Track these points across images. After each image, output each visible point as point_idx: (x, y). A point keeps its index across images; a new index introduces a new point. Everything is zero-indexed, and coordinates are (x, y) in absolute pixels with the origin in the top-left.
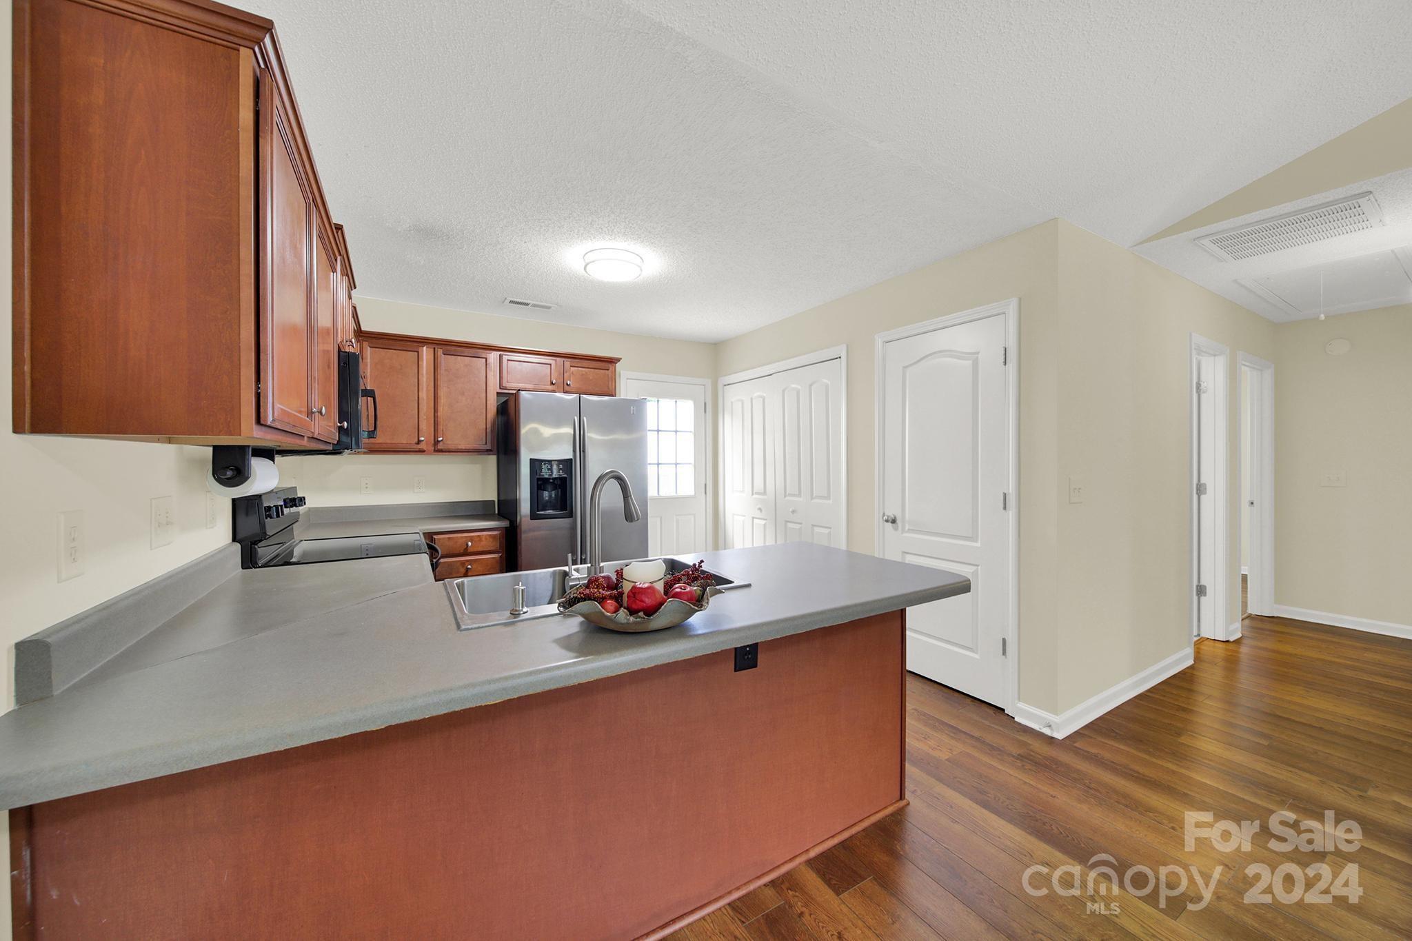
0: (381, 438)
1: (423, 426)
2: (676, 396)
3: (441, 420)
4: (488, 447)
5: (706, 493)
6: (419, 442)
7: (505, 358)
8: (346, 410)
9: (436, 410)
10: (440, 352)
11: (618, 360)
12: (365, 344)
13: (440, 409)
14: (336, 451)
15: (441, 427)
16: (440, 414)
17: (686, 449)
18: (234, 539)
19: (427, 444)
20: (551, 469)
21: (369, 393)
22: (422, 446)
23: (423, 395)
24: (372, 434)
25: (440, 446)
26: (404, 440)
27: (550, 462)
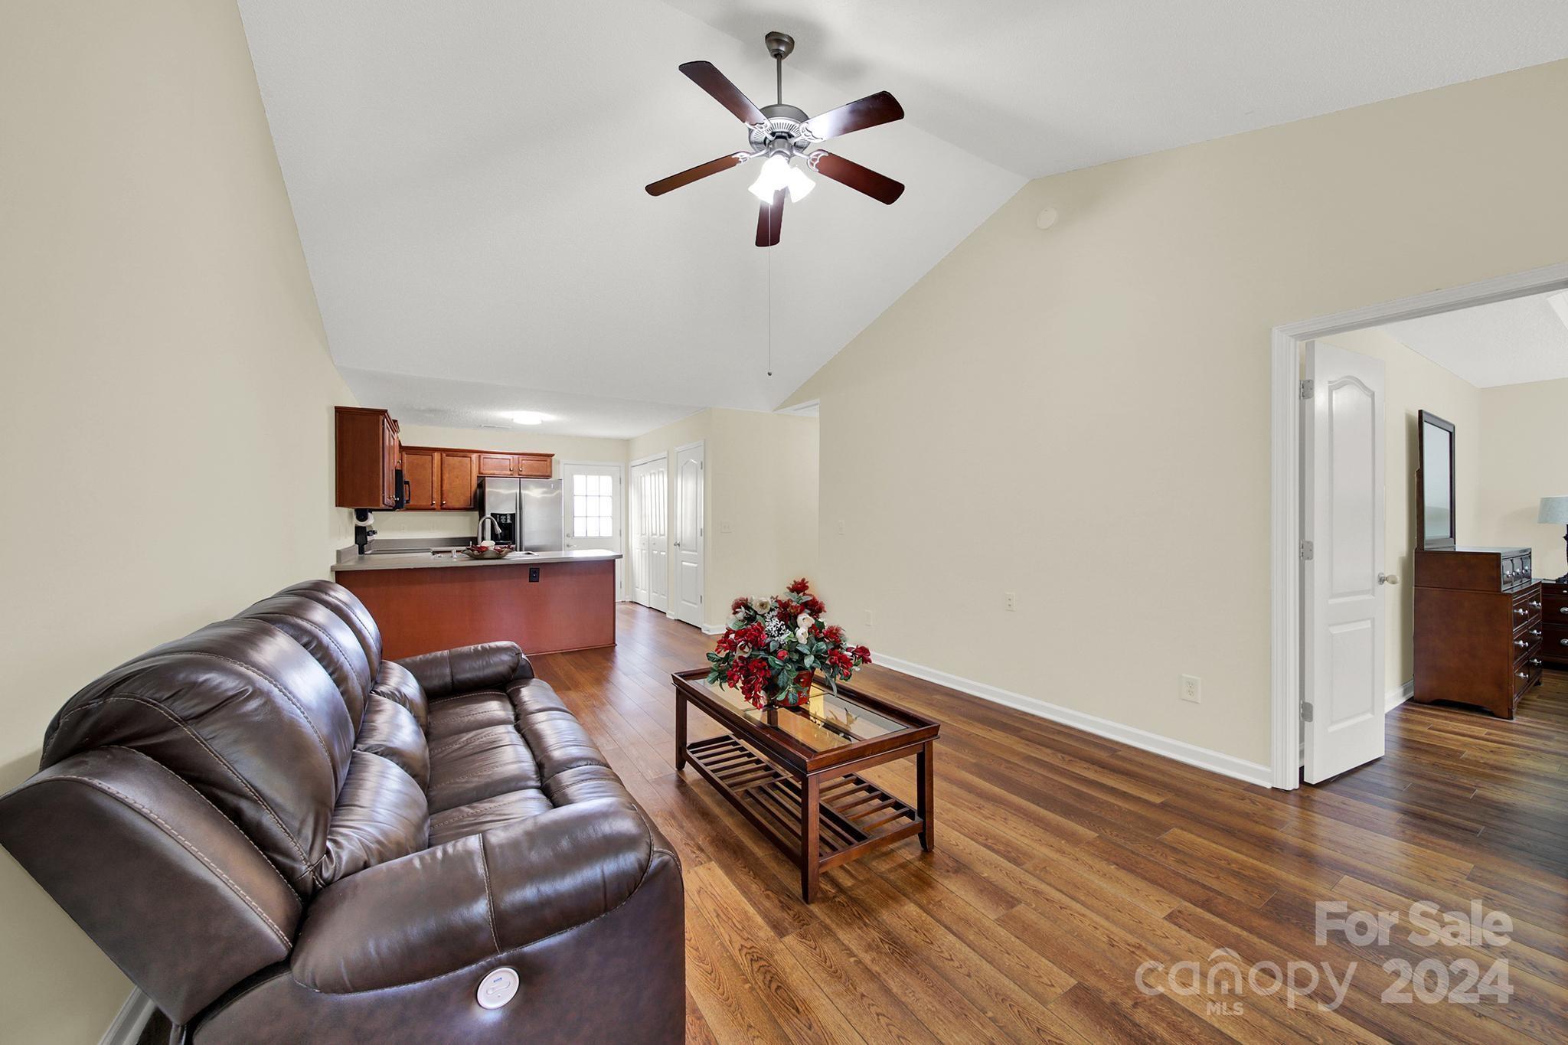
0: (411, 503)
1: (435, 496)
2: (600, 473)
3: (445, 492)
4: (472, 507)
5: (621, 535)
6: (433, 504)
7: (482, 457)
8: (399, 491)
9: (442, 487)
10: (444, 455)
11: (553, 455)
12: (404, 453)
13: (444, 486)
14: (394, 509)
15: (445, 496)
16: (444, 488)
17: (607, 507)
18: (356, 543)
19: (437, 505)
20: (506, 519)
21: (407, 483)
22: (434, 506)
23: (435, 478)
24: (408, 502)
25: (444, 506)
26: (424, 503)
27: (506, 515)
